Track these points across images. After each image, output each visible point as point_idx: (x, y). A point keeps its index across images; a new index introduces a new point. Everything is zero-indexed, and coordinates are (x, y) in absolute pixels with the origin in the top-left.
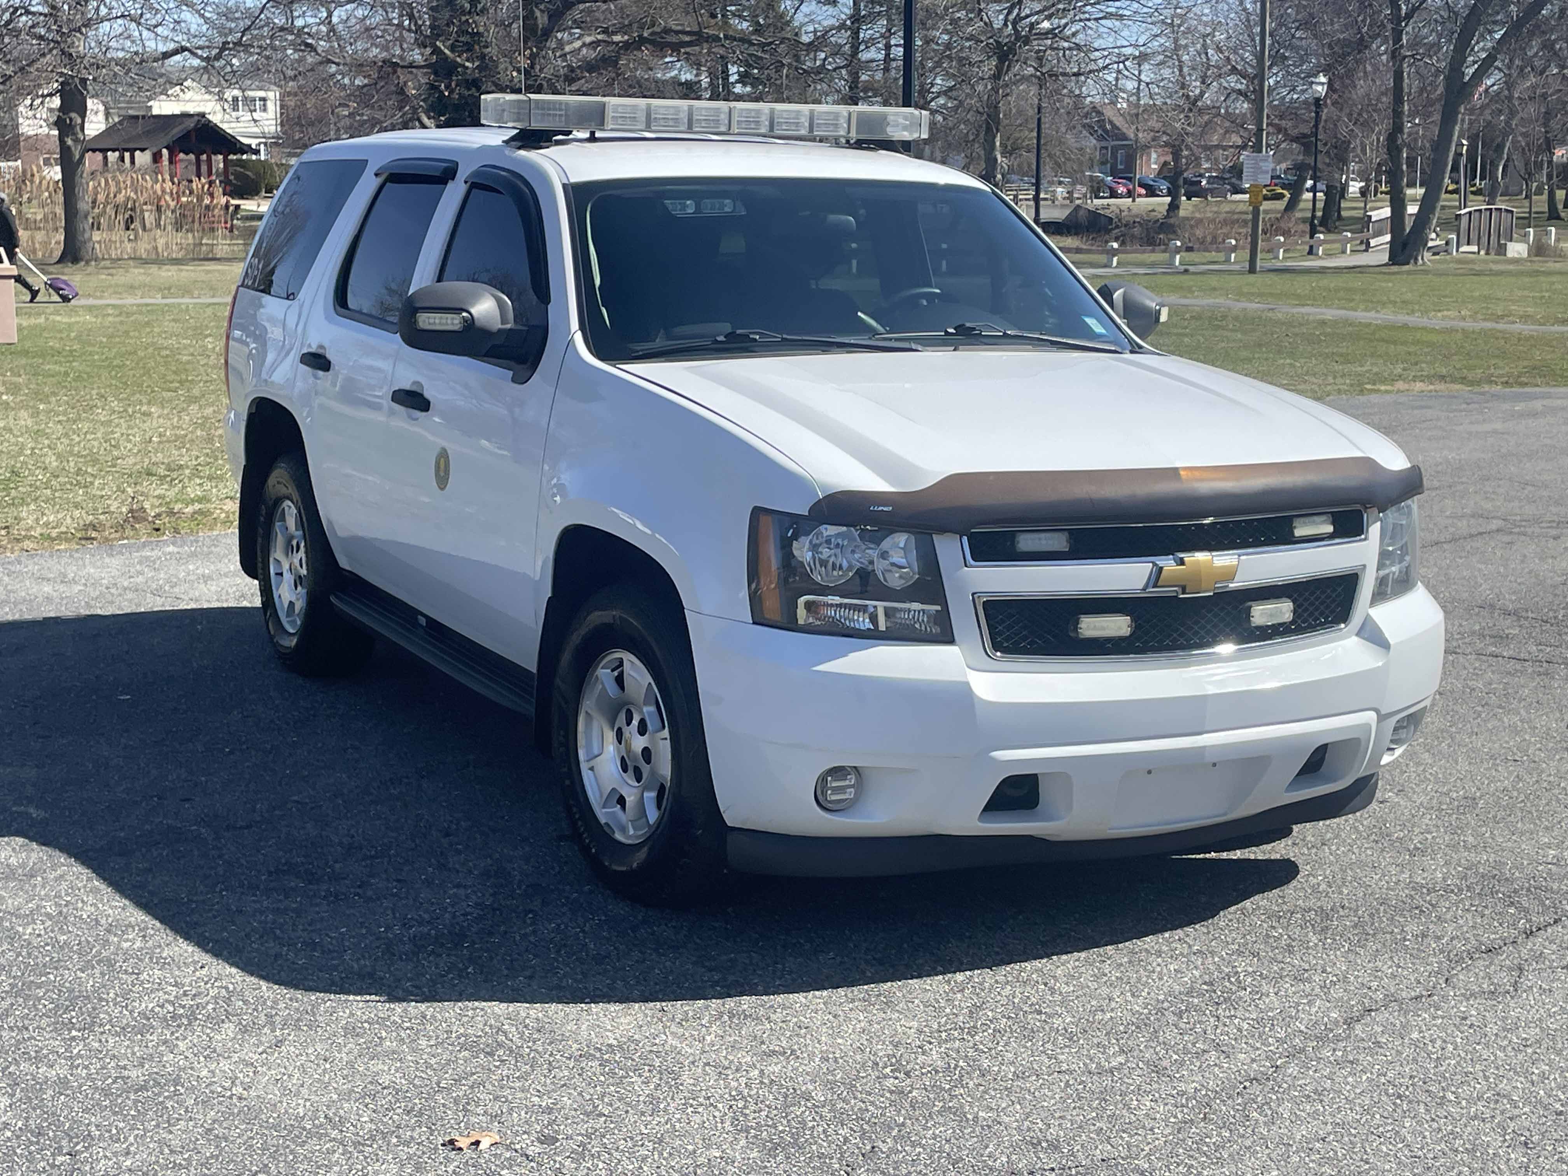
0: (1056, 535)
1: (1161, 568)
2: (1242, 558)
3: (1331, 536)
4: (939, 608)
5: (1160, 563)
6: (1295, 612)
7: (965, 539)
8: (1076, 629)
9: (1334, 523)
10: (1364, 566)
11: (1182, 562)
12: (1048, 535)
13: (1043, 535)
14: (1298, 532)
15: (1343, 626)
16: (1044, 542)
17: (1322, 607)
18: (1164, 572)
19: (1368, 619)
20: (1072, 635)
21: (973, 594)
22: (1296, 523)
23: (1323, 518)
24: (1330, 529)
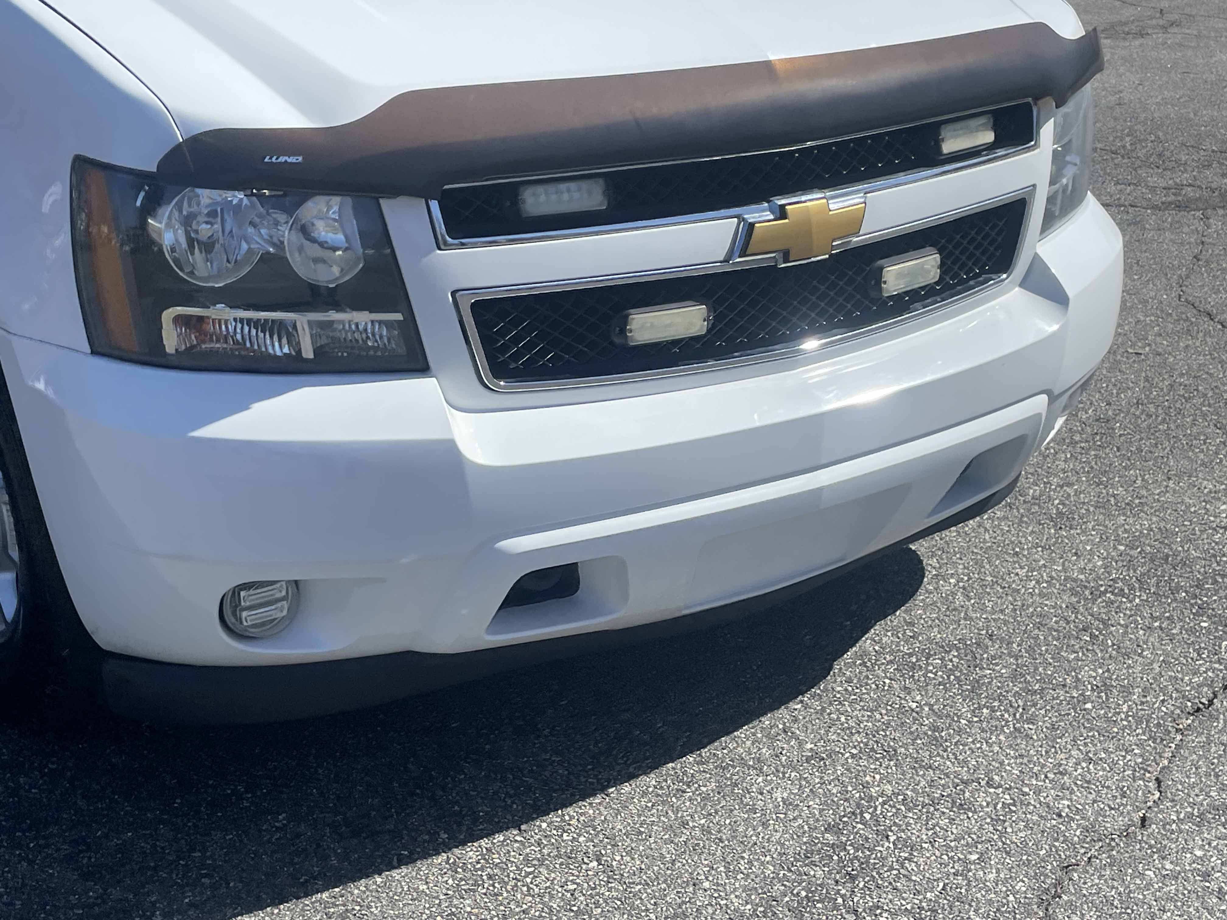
0: (584, 185)
1: (752, 226)
2: (868, 195)
3: (991, 147)
4: (399, 317)
5: (751, 218)
6: (942, 265)
7: (434, 205)
8: (623, 331)
9: (996, 128)
10: (1034, 186)
11: (782, 213)
12: (572, 185)
13: (563, 186)
14: (948, 147)
15: (1005, 276)
16: (566, 196)
17: (978, 253)
18: (756, 232)
19: (1036, 261)
20: (617, 340)
21: (453, 293)
22: (945, 132)
23: (982, 120)
24: (989, 137)
